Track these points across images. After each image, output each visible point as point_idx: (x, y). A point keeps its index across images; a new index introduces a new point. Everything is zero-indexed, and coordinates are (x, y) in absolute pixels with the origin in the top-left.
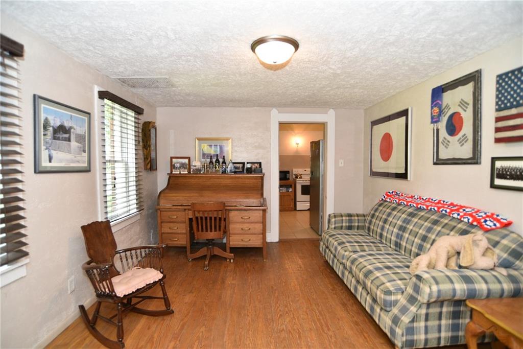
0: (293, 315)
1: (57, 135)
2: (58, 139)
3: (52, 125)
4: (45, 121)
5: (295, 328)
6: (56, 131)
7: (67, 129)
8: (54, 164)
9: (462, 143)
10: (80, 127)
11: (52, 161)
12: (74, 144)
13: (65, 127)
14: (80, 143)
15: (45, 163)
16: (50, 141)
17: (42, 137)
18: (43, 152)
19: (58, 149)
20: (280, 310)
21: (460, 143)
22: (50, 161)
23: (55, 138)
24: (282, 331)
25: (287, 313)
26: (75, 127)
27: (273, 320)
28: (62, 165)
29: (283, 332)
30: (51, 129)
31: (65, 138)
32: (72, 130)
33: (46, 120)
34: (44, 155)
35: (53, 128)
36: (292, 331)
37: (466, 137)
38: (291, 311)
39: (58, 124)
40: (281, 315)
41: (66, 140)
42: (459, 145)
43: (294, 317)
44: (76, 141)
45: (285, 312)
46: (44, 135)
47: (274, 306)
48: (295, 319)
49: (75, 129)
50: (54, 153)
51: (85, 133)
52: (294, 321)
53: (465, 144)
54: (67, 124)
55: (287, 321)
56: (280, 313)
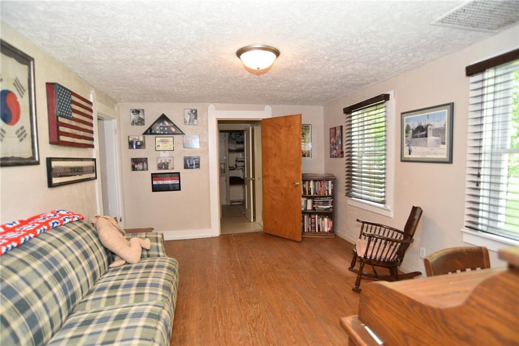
0: (246, 319)
1: (415, 135)
2: (417, 137)
3: (412, 128)
4: (406, 128)
5: (244, 306)
6: (415, 132)
7: (424, 127)
8: (413, 156)
9: (21, 138)
10: (438, 122)
11: (411, 154)
12: (431, 138)
13: (422, 127)
14: (438, 136)
15: (406, 156)
16: (410, 140)
17: (405, 138)
18: (405, 149)
19: (417, 144)
20: (261, 323)
21: (19, 137)
22: (410, 154)
23: (413, 137)
24: (256, 303)
25: (253, 321)
26: (432, 123)
27: (266, 311)
28: (419, 156)
29: (254, 302)
30: (411, 131)
31: (422, 135)
32: (429, 127)
33: (408, 126)
34: (406, 149)
35: (412, 130)
36: (247, 303)
37: (25, 131)
38: (248, 324)
39: (416, 125)
40: (259, 317)
41: (423, 137)
42: (18, 140)
43: (246, 316)
44: (433, 136)
45: (255, 320)
46: (406, 137)
47: (269, 328)
48: (244, 315)
49: (432, 125)
50: (412, 148)
51: (445, 125)
52: (245, 312)
53: (24, 139)
54: (423, 124)
55: (252, 312)
56: (260, 319)
